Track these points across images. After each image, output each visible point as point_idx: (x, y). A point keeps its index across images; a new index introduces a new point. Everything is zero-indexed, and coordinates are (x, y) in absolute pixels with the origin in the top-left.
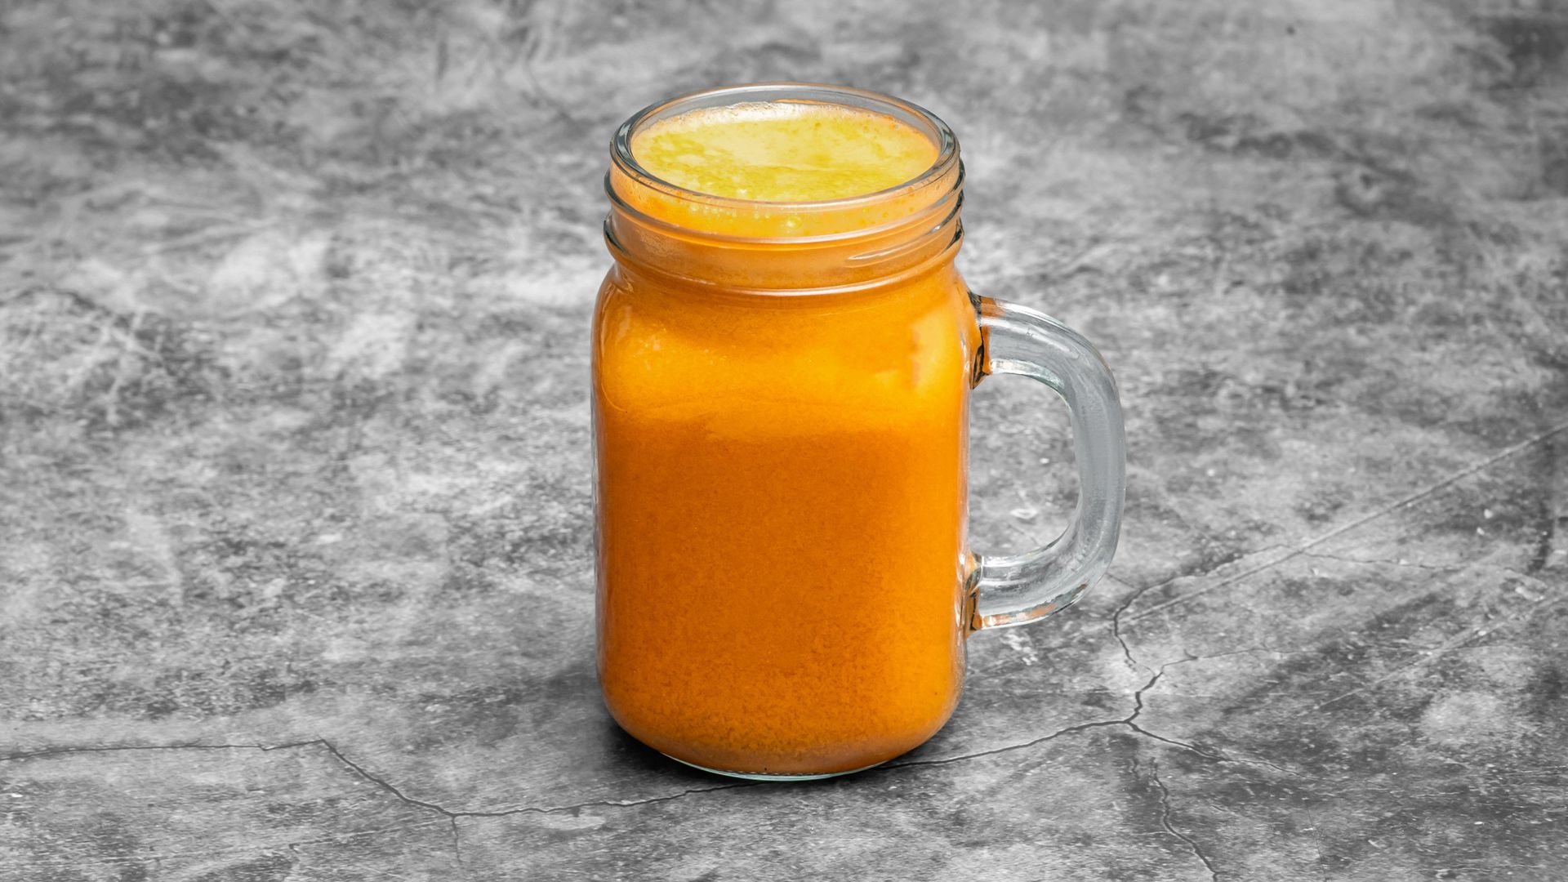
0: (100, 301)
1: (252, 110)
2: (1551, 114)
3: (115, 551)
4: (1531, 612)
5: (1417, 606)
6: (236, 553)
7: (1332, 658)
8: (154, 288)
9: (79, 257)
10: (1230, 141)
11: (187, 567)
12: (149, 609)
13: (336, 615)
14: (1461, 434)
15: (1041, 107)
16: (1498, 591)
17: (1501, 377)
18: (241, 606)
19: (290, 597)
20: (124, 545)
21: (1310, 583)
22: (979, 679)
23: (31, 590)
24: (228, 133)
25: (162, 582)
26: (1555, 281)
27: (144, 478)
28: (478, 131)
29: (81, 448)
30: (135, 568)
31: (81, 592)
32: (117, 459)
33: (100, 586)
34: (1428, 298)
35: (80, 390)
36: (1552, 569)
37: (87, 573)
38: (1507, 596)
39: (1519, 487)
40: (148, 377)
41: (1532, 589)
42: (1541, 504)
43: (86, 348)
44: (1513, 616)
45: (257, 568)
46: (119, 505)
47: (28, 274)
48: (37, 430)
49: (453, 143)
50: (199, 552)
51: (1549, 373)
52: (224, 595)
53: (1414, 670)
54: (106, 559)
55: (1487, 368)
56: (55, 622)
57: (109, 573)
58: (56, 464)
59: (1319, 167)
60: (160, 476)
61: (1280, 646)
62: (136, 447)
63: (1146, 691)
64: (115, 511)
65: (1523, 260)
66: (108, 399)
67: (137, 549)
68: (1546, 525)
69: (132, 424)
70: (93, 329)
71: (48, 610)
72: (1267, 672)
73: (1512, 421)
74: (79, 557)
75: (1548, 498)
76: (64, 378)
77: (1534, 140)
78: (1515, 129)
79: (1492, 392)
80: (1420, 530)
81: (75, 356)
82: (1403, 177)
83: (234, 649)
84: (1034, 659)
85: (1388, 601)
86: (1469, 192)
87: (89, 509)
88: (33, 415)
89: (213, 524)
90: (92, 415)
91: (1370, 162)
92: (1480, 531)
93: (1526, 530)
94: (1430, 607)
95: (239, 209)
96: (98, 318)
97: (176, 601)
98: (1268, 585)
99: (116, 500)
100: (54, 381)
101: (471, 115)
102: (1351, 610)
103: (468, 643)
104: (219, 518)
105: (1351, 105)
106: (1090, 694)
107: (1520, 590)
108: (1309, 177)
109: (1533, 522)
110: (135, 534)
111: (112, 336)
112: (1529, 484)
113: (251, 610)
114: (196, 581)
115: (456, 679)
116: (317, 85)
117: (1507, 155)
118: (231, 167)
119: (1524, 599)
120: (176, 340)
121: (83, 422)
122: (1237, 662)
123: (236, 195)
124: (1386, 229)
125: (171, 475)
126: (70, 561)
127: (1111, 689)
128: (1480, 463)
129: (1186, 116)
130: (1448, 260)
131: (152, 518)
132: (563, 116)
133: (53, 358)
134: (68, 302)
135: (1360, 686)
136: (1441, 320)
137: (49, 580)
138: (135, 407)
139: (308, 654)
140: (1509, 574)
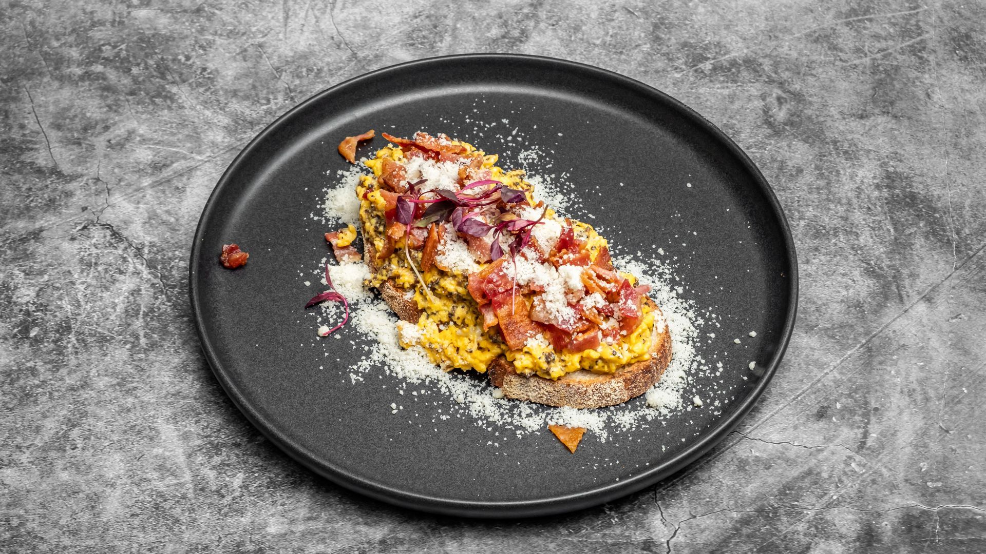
0: (125, 233)
1: (188, 58)
2: (877, 37)
3: (156, 456)
4: (859, 482)
5: (802, 477)
6: (217, 454)
7: (762, 516)
8: (152, 218)
9: (109, 190)
10: (707, 66)
11: (194, 467)
12: (178, 502)
13: (271, 500)
14: (826, 339)
15: (608, 39)
16: (843, 465)
17: (847, 288)
18: (223, 496)
19: (246, 487)
20: (160, 451)
21: (750, 460)
22: (590, 534)
23: (118, 492)
24: (177, 79)
25: (183, 480)
26: (876, 193)
27: (164, 392)
28: (310, 70)
29: (130, 369)
30: (168, 470)
31: (143, 492)
32: (148, 377)
33: (152, 486)
34: (810, 212)
35: (123, 316)
36: (869, 449)
37: (144, 477)
38: (847, 470)
39: (855, 383)
40: (158, 302)
41: (859, 465)
42: (865, 397)
43: (122, 277)
44: (850, 485)
45: (228, 465)
46: (154, 417)
47: (84, 209)
48: (106, 355)
49: (297, 82)
50: (198, 453)
51: (870, 282)
52: (214, 488)
53: (802, 525)
54: (152, 463)
55: (839, 279)
56: (132, 515)
57: (155, 475)
58: (118, 384)
59: (754, 89)
60: (172, 391)
61: (737, 507)
62: (157, 364)
63: (673, 540)
64: (153, 423)
65: (861, 173)
66: (138, 323)
67: (167, 454)
68: (866, 415)
69: (153, 346)
70: (125, 260)
71: (128, 507)
72: (730, 526)
73: (852, 326)
74: (139, 463)
75: (868, 392)
76: (114, 306)
77: (867, 61)
78: (858, 51)
79: (842, 301)
80: (805, 419)
81: (117, 285)
82: (798, 97)
83: (222, 528)
84: (616, 519)
85: (787, 473)
86: (833, 111)
87: (139, 422)
88: (103, 340)
89: (203, 429)
90: (132, 340)
91: (781, 84)
92: (834, 419)
93: (856, 417)
94: (809, 478)
95: (189, 145)
96: (126, 249)
97: (190, 495)
98: (729, 462)
99: (152, 413)
100: (109, 310)
101: (304, 56)
102: (771, 480)
103: (338, 518)
104: (206, 424)
105: (772, 34)
106: (645, 542)
107: (853, 465)
108: (749, 99)
109: (860, 413)
110: (165, 441)
111: (135, 268)
112: (860, 381)
113: (227, 500)
114: (199, 478)
115: (333, 542)
116: (221, 35)
117: (854, 76)
118: (181, 107)
119: (856, 472)
120: (168, 268)
121: (128, 346)
122: (716, 519)
123: (186, 132)
124: (789, 146)
125: (177, 388)
126: (135, 467)
127: (655, 538)
128: (835, 364)
129: (685, 45)
130: (821, 176)
131: (171, 426)
132: (354, 55)
133: (107, 289)
134: (108, 233)
135: (776, 535)
136: (817, 235)
137: (126, 483)
138: (153, 330)
139: (259, 529)
140: (848, 453)
